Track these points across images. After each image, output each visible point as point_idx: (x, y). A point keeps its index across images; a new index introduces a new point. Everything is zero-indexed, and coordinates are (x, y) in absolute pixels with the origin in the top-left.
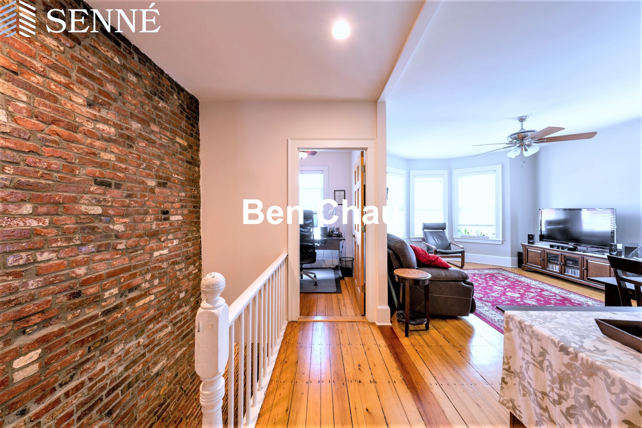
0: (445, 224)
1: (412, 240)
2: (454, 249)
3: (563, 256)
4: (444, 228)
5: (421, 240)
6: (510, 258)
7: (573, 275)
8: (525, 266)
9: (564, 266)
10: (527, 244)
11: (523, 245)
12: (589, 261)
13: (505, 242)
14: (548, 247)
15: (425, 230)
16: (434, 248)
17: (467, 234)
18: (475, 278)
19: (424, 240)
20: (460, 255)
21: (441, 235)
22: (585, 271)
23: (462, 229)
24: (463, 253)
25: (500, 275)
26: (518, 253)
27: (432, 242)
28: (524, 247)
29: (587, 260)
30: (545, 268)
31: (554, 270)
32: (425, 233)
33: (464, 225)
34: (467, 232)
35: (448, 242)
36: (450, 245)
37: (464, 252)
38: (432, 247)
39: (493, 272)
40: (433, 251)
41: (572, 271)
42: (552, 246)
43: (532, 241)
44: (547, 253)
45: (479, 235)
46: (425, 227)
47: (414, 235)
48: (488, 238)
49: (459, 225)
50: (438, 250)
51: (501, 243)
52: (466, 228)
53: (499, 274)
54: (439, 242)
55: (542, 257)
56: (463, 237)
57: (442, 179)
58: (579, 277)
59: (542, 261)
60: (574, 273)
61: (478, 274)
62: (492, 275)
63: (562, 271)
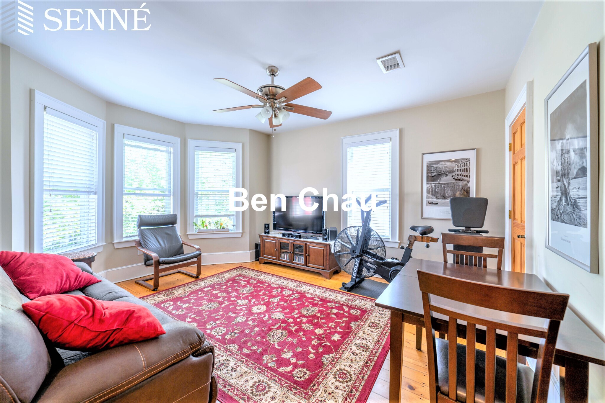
0: (175, 216)
1: (116, 246)
2: (188, 251)
3: (292, 244)
4: (174, 223)
5: (134, 244)
6: (249, 251)
7: (299, 262)
8: (262, 259)
9: (293, 254)
10: (263, 234)
11: (260, 236)
12: (310, 247)
13: (244, 234)
14: (281, 236)
15: (142, 228)
16: (156, 257)
17: (205, 228)
18: (214, 292)
19: (139, 244)
20: (195, 259)
21: (169, 232)
22: (308, 257)
23: (199, 221)
24: (199, 256)
25: (241, 278)
26: (256, 244)
27: (153, 246)
28: (261, 237)
29: (309, 246)
30: (278, 259)
31: (286, 260)
32: (142, 234)
33: (201, 216)
34: (205, 224)
35: (180, 242)
36: (182, 247)
37: (200, 254)
38: (151, 256)
39: (234, 275)
40: (153, 262)
41: (298, 258)
42: (284, 235)
43: (268, 231)
44: (280, 242)
45: (219, 228)
46: (143, 222)
47: (122, 237)
48: (228, 230)
49: (196, 216)
50: (161, 260)
51: (240, 235)
52: (204, 219)
53: (240, 275)
54: (164, 244)
55: (276, 247)
56: (200, 232)
57: (172, 150)
58: (303, 263)
59: (276, 251)
60: (300, 260)
61: (218, 284)
62: (233, 280)
63: (292, 260)
